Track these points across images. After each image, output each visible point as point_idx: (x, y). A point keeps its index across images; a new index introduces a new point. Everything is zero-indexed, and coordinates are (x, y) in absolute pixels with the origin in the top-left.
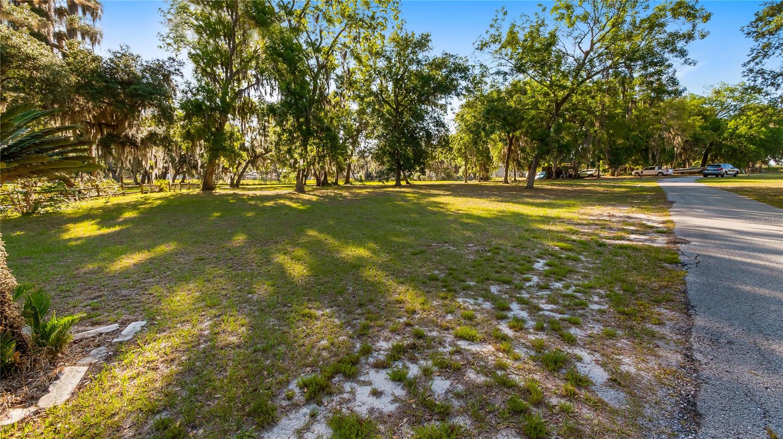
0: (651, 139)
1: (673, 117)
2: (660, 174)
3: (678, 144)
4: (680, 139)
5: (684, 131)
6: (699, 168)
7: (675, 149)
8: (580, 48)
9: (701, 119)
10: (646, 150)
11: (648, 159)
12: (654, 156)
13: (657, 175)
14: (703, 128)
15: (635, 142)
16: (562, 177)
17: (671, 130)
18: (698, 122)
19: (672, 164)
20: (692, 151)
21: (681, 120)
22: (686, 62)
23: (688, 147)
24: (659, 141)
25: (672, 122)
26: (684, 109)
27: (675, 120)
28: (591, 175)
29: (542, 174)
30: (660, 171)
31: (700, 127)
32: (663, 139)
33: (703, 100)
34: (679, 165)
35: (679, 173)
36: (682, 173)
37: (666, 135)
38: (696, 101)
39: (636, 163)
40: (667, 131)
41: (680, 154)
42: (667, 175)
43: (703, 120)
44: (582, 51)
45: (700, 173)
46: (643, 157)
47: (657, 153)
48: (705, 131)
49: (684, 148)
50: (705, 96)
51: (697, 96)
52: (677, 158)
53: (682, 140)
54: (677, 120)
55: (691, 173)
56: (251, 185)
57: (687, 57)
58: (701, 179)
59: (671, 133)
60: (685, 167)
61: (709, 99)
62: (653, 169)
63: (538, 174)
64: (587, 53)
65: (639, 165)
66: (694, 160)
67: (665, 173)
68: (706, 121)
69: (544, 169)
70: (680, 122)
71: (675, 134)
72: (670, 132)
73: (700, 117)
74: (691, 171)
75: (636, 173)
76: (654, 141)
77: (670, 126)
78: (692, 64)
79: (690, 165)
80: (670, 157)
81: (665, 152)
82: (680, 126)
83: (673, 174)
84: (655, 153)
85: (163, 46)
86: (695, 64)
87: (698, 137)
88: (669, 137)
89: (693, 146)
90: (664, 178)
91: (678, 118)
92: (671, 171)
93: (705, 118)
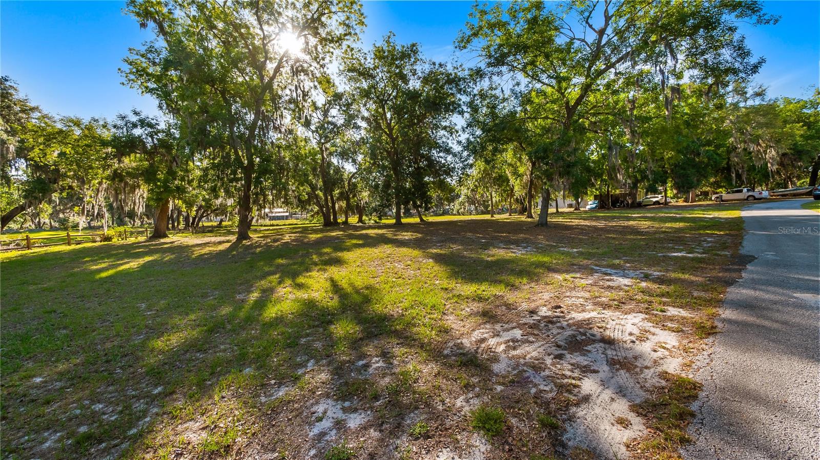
0: (733, 154)
1: (760, 125)
2: (750, 198)
3: (773, 159)
4: (773, 152)
5: (778, 141)
6: (807, 188)
7: (769, 165)
8: (591, 26)
9: (803, 126)
10: (728, 169)
11: (731, 180)
12: (739, 176)
13: (747, 199)
14: (806, 138)
15: (709, 159)
16: (619, 207)
17: (760, 141)
18: (799, 130)
19: (767, 185)
20: (793, 166)
21: (772, 128)
22: (759, 21)
23: (786, 161)
24: (745, 156)
25: (760, 132)
26: (777, 116)
27: (765, 129)
28: (657, 203)
29: (594, 203)
30: (750, 193)
31: (801, 136)
32: (750, 153)
33: (801, 103)
34: (779, 185)
35: (778, 196)
36: (783, 195)
37: (752, 147)
38: (792, 105)
39: (717, 185)
40: (753, 142)
41: (778, 172)
42: (760, 199)
43: (805, 128)
44: (594, 30)
45: (809, 194)
46: (725, 177)
47: (743, 171)
48: (809, 141)
49: (781, 164)
50: (805, 98)
51: (794, 99)
52: (773, 177)
53: (778, 152)
54: (767, 128)
55: (795, 195)
56: (281, 225)
57: (762, 13)
58: (812, 203)
59: (760, 146)
60: (786, 187)
61: (811, 101)
62: (741, 191)
63: (590, 203)
64: (601, 33)
65: (721, 187)
66: (799, 178)
67: (757, 196)
68: (809, 128)
69: (596, 197)
70: (772, 130)
71: (766, 147)
72: (759, 144)
73: (801, 124)
74: (795, 192)
75: (717, 198)
76: (737, 157)
77: (758, 137)
78: (772, 22)
79: (793, 183)
80: (765, 176)
81: (755, 169)
82: (772, 136)
83: (768, 197)
84: (740, 171)
85: (125, 83)
86: (776, 21)
87: (800, 148)
88: (759, 151)
89: (795, 160)
90: (755, 203)
91: (767, 125)
92: (765, 194)
93: (809, 125)
